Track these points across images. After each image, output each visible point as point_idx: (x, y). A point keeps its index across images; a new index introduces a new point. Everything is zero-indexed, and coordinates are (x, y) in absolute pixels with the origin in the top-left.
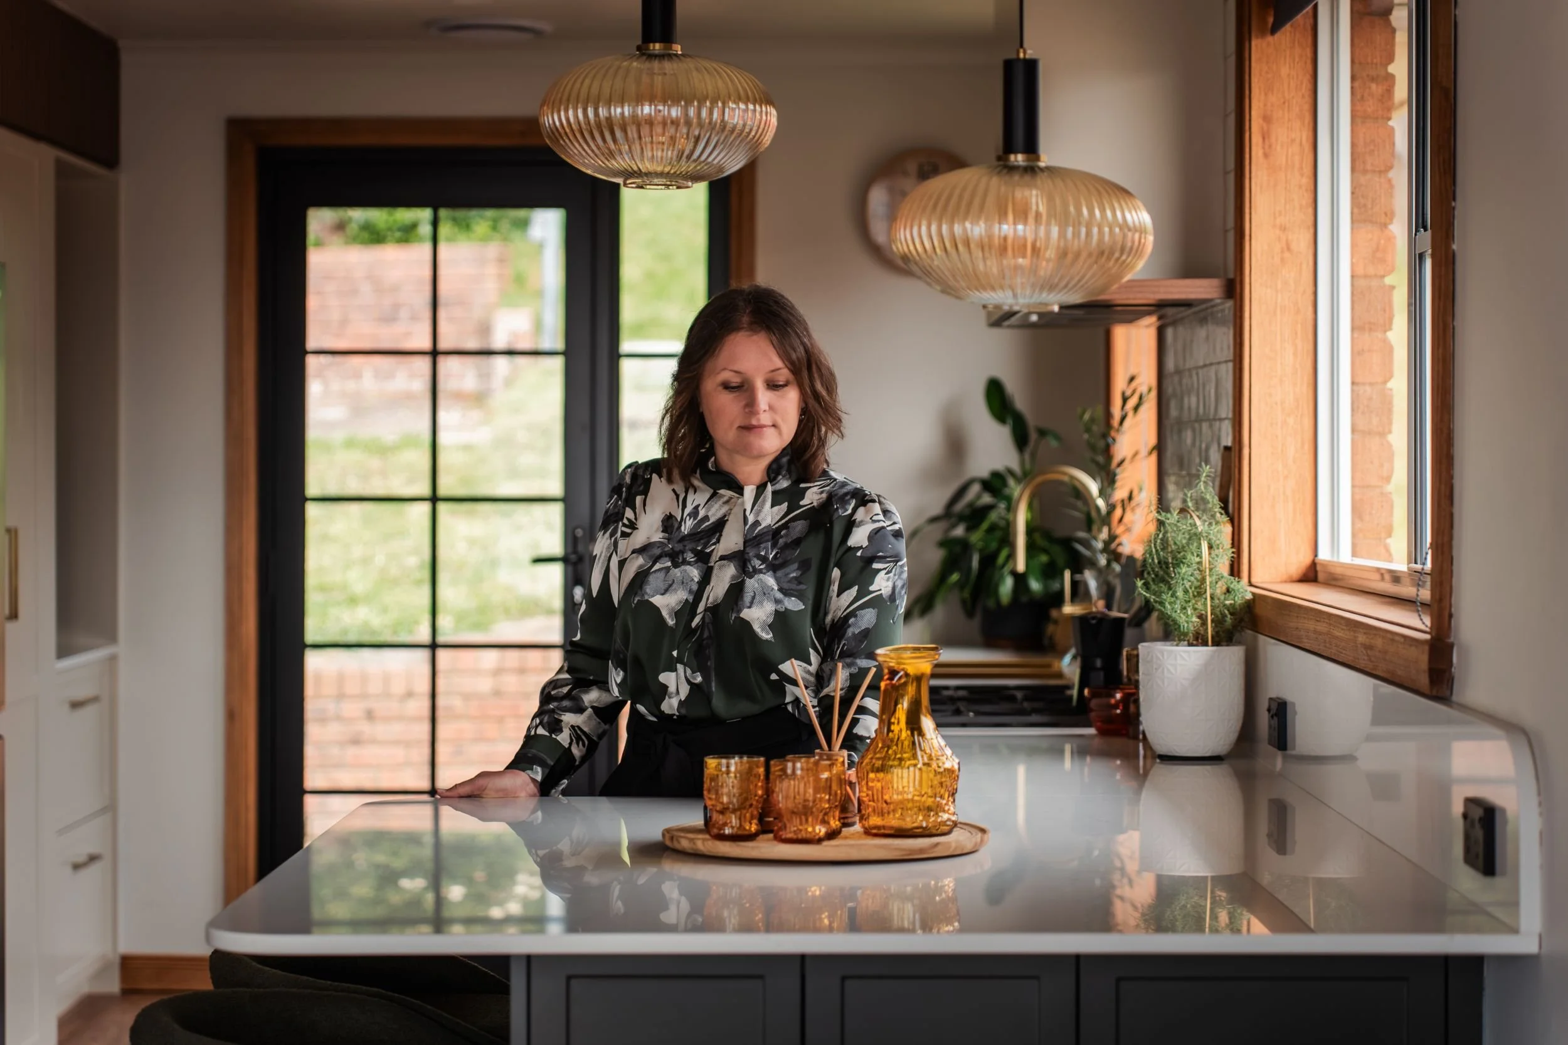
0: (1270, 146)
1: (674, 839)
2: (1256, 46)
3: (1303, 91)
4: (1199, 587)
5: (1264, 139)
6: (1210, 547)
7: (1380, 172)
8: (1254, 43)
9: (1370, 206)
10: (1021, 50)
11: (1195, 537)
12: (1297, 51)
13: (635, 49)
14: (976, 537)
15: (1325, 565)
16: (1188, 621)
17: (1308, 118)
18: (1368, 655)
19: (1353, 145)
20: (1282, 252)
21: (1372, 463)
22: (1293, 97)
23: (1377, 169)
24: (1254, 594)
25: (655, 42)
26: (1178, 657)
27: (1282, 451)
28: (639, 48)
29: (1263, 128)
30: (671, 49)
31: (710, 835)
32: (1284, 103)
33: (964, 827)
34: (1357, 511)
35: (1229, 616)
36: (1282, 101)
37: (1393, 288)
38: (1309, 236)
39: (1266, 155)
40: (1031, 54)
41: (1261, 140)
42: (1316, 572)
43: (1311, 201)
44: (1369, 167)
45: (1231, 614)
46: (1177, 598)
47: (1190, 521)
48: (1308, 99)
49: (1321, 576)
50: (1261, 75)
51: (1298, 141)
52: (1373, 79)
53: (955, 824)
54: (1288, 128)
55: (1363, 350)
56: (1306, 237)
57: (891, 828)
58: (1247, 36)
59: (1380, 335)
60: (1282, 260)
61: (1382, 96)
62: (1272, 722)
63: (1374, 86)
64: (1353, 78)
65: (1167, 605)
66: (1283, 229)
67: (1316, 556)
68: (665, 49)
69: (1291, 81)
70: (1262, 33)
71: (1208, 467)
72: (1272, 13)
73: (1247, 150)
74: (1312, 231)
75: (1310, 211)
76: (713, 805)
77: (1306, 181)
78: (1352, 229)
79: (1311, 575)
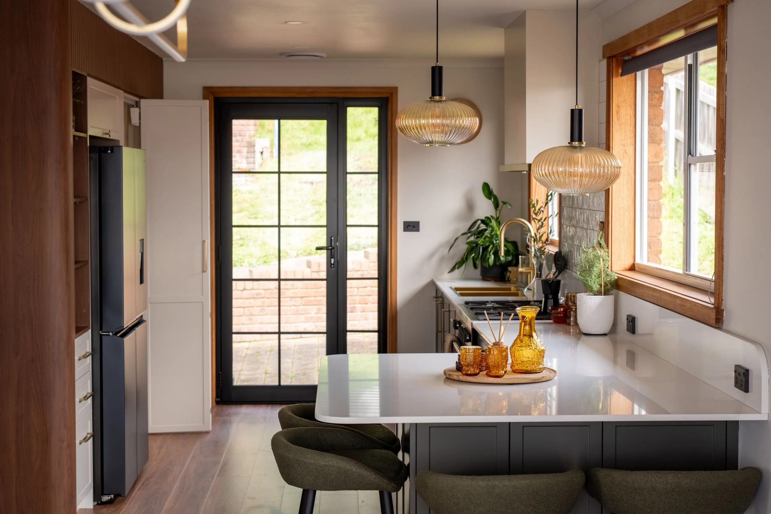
0: (619, 116)
1: (451, 375)
2: (615, 80)
3: (631, 97)
4: (599, 275)
5: (617, 113)
6: (603, 260)
7: (658, 125)
8: (614, 79)
9: (654, 138)
10: (577, 106)
11: (598, 257)
12: (629, 82)
13: (429, 98)
14: (480, 241)
15: (639, 264)
16: (596, 287)
17: (633, 106)
18: (682, 308)
19: (649, 116)
20: (623, 154)
21: (654, 228)
22: (628, 99)
23: (657, 124)
24: (618, 277)
25: (436, 96)
26: (592, 299)
27: (623, 224)
28: (430, 98)
29: (617, 110)
30: (442, 98)
31: (462, 373)
32: (624, 101)
33: (548, 370)
34: (649, 246)
35: (609, 284)
36: (624, 100)
37: (662, 166)
38: (633, 148)
39: (618, 119)
40: (580, 107)
41: (616, 114)
42: (635, 267)
43: (633, 136)
44: (654, 123)
45: (610, 284)
46: (592, 279)
47: (597, 252)
48: (633, 99)
49: (636, 268)
50: (616, 91)
51: (629, 115)
52: (656, 92)
53: (544, 368)
54: (626, 110)
55: (651, 188)
56: (632, 148)
57: (523, 370)
58: (612, 77)
59: (658, 183)
60: (623, 157)
61: (659, 98)
62: (629, 324)
63: (656, 95)
64: (649, 92)
65: (589, 281)
66: (624, 145)
67: (635, 261)
68: (440, 98)
69: (627, 94)
70: (617, 76)
71: (601, 232)
72: (621, 68)
73: (611, 117)
74: (634, 146)
75: (633, 139)
76: (464, 364)
77: (632, 128)
78: (648, 145)
79: (632, 268)
